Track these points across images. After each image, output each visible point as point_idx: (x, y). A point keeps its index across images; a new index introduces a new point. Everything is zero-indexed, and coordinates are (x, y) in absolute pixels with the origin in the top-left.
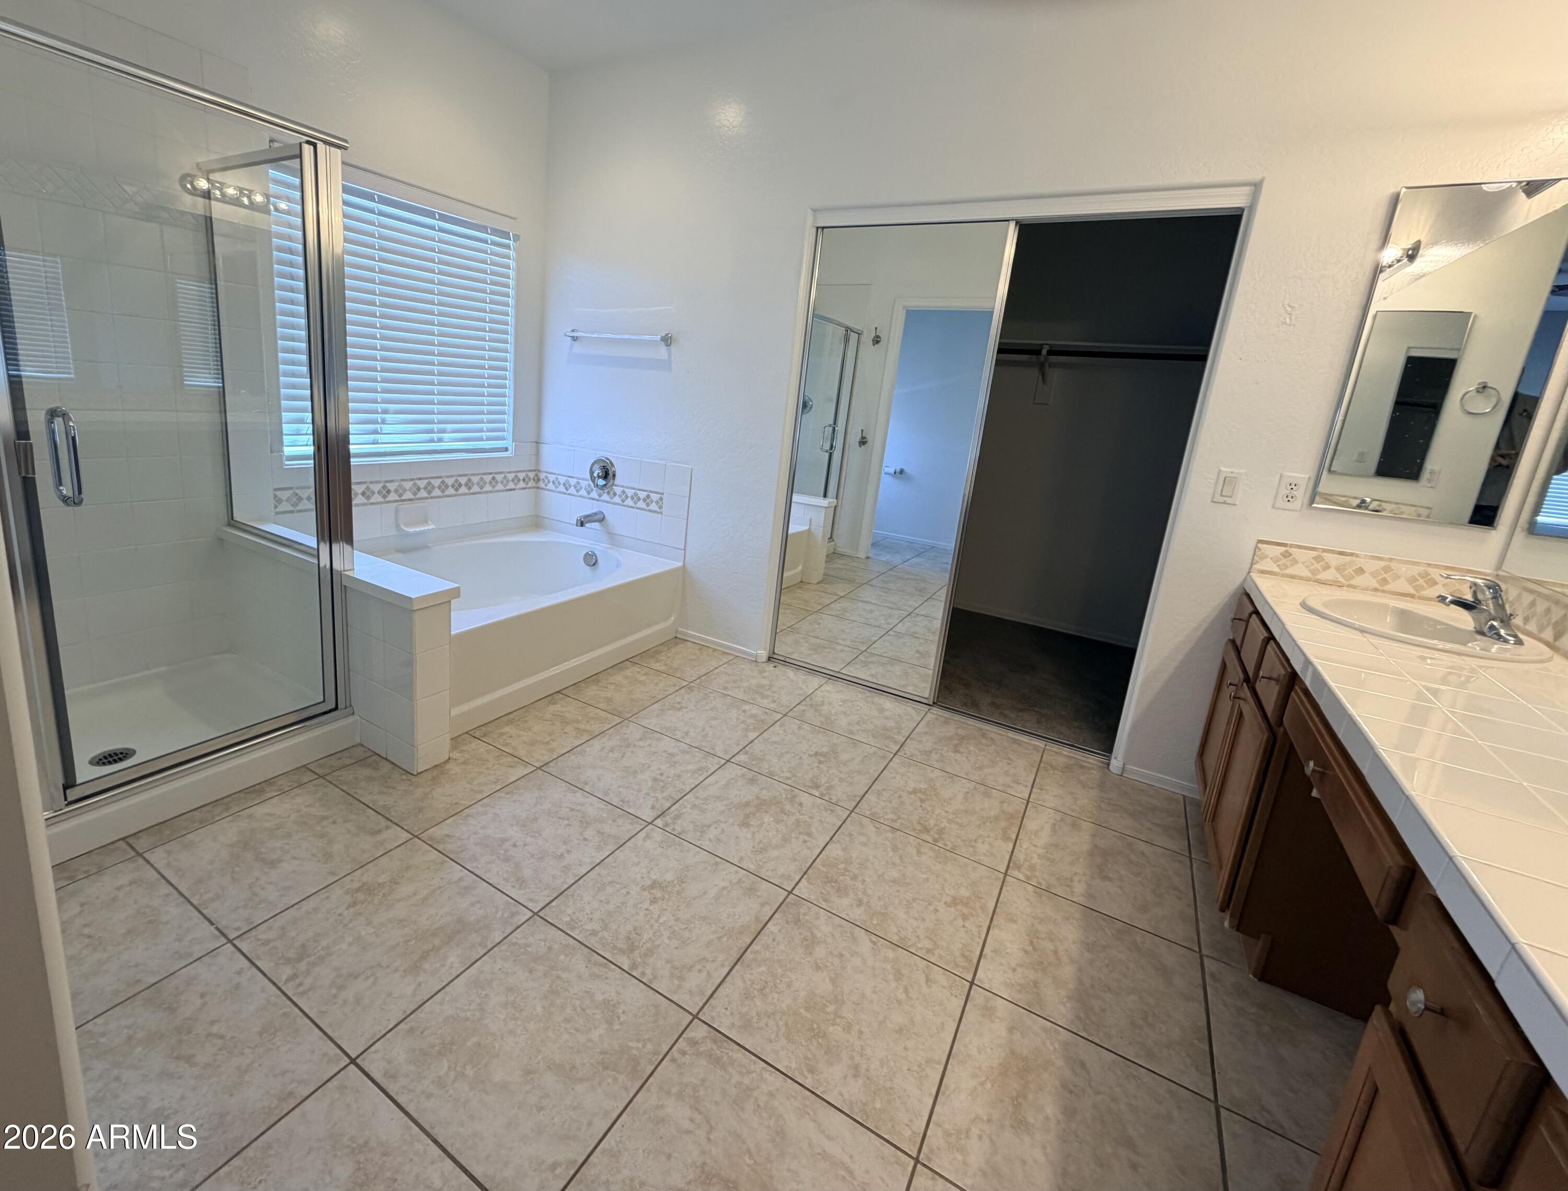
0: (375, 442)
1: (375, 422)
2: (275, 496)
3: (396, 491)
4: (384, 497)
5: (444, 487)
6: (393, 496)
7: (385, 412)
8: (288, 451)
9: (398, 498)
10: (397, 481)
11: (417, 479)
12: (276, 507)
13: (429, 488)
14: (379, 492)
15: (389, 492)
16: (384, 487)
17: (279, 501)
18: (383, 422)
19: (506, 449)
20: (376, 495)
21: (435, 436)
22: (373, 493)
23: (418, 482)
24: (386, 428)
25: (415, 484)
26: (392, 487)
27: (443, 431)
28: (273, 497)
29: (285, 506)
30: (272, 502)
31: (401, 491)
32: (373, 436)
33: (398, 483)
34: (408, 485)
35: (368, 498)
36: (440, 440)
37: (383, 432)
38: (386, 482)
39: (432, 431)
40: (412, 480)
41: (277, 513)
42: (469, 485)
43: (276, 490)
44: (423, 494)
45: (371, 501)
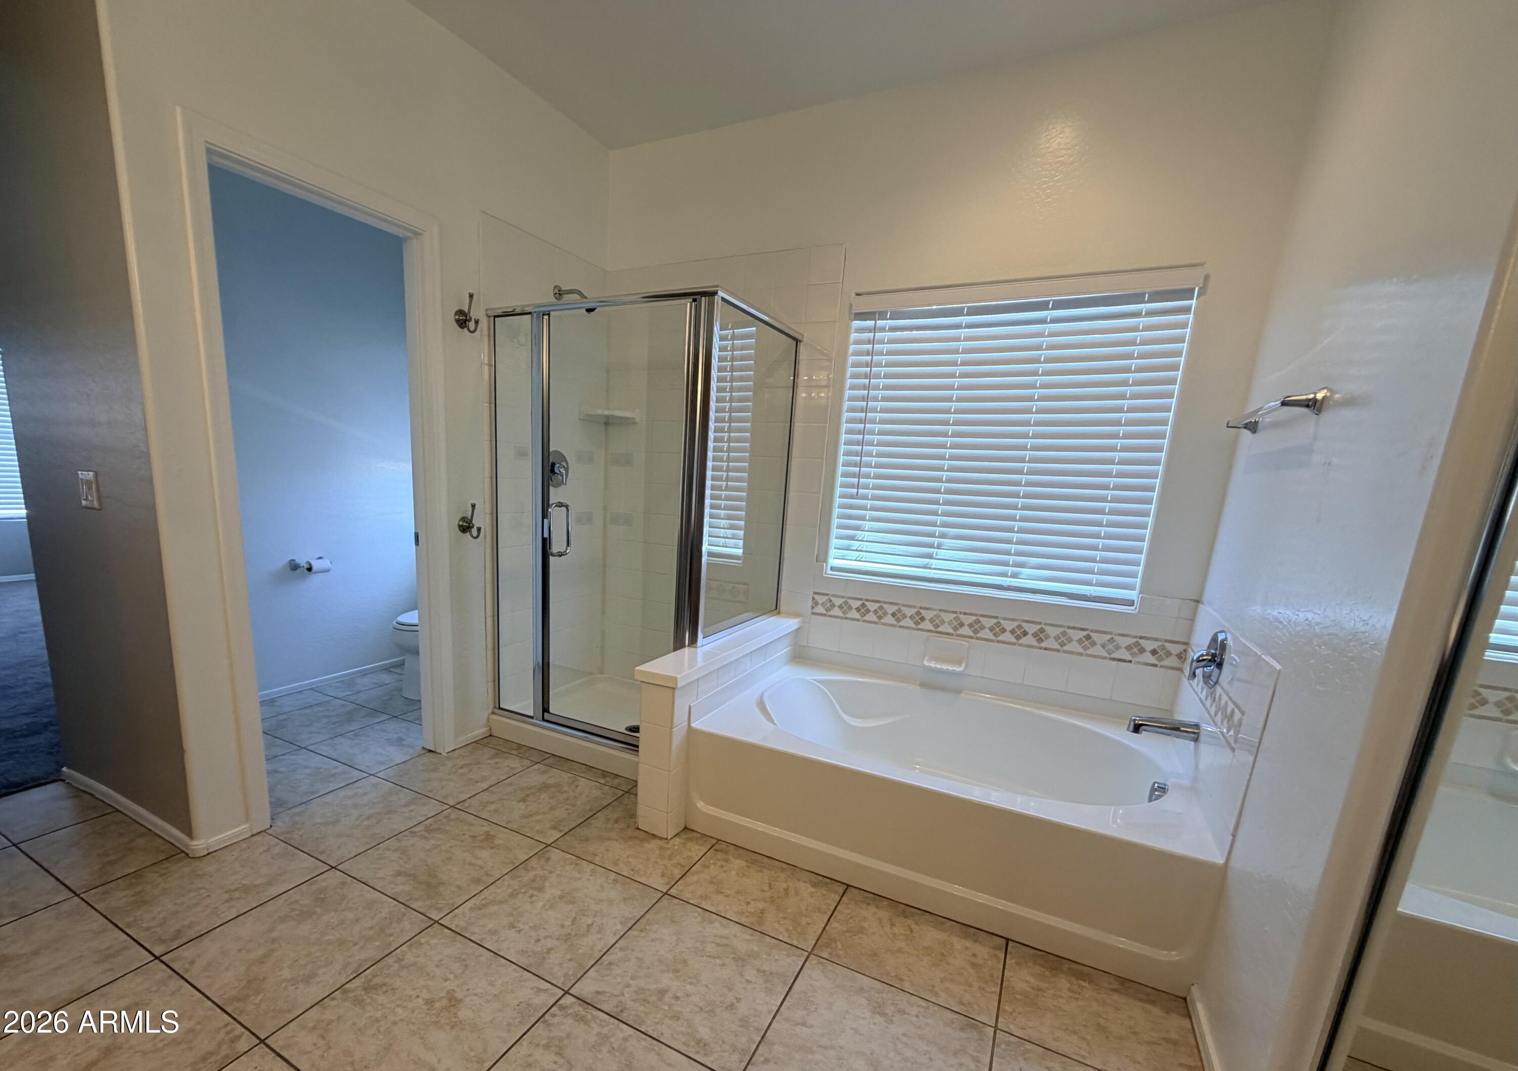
0: (925, 567)
1: (931, 546)
2: (813, 599)
3: (931, 621)
4: (917, 623)
5: (997, 629)
6: (926, 625)
7: (943, 536)
8: (833, 562)
9: (933, 629)
10: (935, 610)
11: (961, 613)
12: (813, 608)
13: (976, 626)
14: (911, 617)
15: (923, 619)
16: (918, 613)
17: (816, 603)
18: (939, 547)
19: (1131, 603)
20: (908, 619)
21: (1010, 570)
22: (905, 616)
23: (962, 617)
24: (942, 553)
25: (957, 619)
26: (928, 615)
27: (1022, 565)
28: (811, 600)
29: (820, 609)
30: (810, 603)
31: (937, 621)
32: (926, 561)
33: (935, 613)
34: (948, 617)
35: (898, 620)
36: (1015, 575)
37: (938, 557)
38: (921, 608)
39: (1006, 564)
40: (955, 612)
41: (813, 613)
42: (1040, 636)
43: (815, 593)
44: (966, 631)
45: (901, 624)
